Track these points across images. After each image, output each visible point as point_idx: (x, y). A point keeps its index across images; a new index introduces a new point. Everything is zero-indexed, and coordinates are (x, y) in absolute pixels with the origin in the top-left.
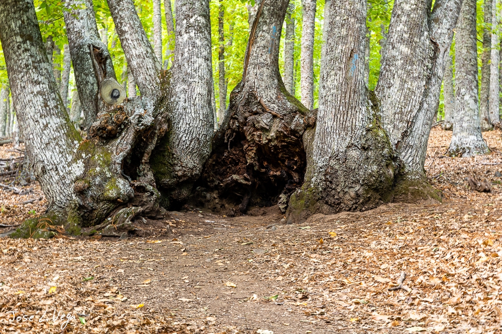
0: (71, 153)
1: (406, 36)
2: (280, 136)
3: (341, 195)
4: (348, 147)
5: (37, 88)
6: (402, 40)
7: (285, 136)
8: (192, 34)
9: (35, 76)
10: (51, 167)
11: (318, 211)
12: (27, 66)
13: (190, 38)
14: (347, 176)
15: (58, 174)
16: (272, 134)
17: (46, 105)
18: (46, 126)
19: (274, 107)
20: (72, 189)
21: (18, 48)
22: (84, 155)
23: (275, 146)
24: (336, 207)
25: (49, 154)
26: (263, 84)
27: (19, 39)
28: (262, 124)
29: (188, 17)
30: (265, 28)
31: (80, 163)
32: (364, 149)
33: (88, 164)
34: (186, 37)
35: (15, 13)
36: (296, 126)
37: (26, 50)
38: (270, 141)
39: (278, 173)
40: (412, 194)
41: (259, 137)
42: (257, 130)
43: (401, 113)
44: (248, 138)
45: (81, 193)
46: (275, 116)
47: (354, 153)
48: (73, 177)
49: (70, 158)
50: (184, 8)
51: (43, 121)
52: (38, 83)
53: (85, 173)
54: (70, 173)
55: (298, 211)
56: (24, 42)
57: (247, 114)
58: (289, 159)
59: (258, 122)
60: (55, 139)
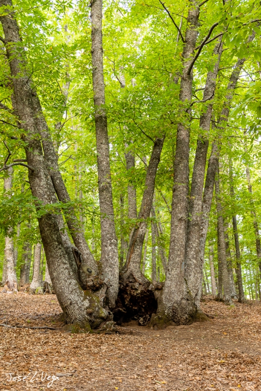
0: (82, 296)
1: (195, 256)
2: (142, 292)
3: (180, 318)
4: (182, 299)
5: (65, 266)
6: (193, 258)
7: (145, 293)
8: (113, 247)
9: (64, 260)
10: (74, 302)
11: (171, 324)
12: (60, 255)
13: (112, 249)
14: (182, 311)
15: (78, 305)
16: (139, 291)
17: (69, 274)
18: (70, 283)
19: (140, 280)
20: (85, 313)
21: (56, 247)
22: (88, 297)
23: (139, 297)
24: (178, 323)
25: (73, 296)
26: (136, 270)
27: (57, 243)
28: (136, 287)
29: (110, 239)
30: (138, 247)
31: (87, 301)
32: (188, 300)
33: (91, 301)
34: (110, 248)
35: (54, 231)
36: (152, 289)
37: (60, 248)
38: (137, 294)
39: (136, 308)
40: (202, 319)
41: (134, 292)
42: (133, 289)
43: (195, 286)
44: (128, 292)
45: (90, 314)
46: (140, 284)
47: (184, 301)
48: (85, 307)
49: (82, 299)
50: (108, 235)
51: (69, 281)
52: (65, 264)
53: (90, 305)
54: (83, 305)
55: (160, 325)
56: (59, 245)
57: (128, 282)
58: (142, 302)
59: (134, 286)
60: (75, 289)
